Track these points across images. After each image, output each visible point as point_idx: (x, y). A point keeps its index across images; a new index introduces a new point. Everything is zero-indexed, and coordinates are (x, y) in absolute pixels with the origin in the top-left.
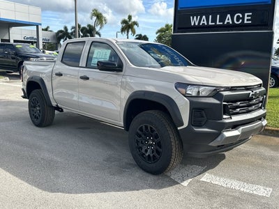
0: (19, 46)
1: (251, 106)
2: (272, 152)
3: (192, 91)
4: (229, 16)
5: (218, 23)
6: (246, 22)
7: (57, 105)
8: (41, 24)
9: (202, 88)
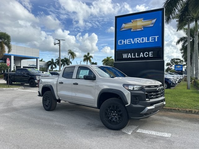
0: (29, 70)
1: (158, 94)
2: (169, 119)
3: (131, 88)
4: (142, 53)
5: (136, 57)
6: (150, 56)
7: (59, 99)
8: (39, 58)
9: (135, 87)
